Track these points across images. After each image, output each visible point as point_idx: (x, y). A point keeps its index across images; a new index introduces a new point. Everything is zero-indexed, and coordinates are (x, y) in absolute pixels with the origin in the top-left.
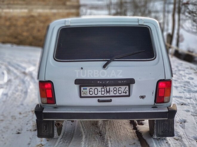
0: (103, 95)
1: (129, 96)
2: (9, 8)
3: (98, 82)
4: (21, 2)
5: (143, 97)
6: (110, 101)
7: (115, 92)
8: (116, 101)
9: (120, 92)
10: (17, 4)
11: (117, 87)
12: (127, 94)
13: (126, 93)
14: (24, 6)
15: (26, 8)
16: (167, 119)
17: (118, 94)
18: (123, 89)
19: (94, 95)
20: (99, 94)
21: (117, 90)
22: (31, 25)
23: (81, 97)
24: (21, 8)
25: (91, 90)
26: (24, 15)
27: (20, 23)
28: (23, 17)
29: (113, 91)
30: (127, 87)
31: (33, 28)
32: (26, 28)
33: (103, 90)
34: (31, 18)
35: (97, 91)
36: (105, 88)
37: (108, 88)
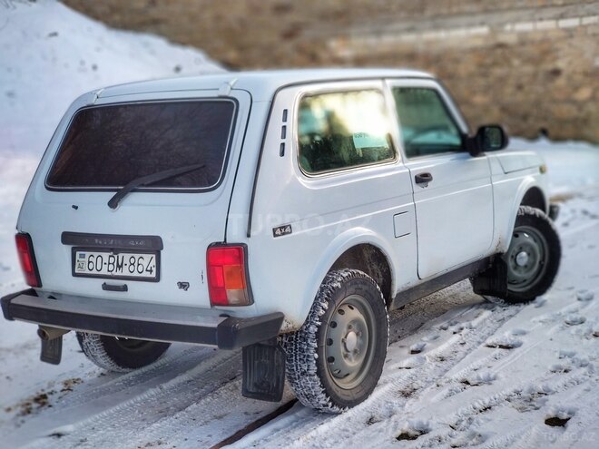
0: (110, 273)
1: (157, 279)
2: (436, 27)
3: (97, 241)
4: (467, 8)
5: (183, 286)
6: (125, 288)
7: (132, 268)
8: (137, 292)
9: (140, 269)
10: (460, 14)
11: (137, 256)
12: (154, 275)
13: (151, 271)
14: (479, 18)
15: (482, 24)
16: (216, 347)
17: (136, 274)
18: (147, 260)
19: (94, 272)
20: (104, 272)
21: (136, 264)
22: (498, 71)
23: (75, 275)
24: (471, 25)
25: (91, 259)
26: (479, 43)
27: (467, 67)
28: (474, 50)
29: (129, 264)
30: (154, 256)
31: (502, 80)
32: (482, 82)
33: (112, 260)
34: (498, 51)
35: (102, 262)
36: (116, 256)
37: (121, 255)
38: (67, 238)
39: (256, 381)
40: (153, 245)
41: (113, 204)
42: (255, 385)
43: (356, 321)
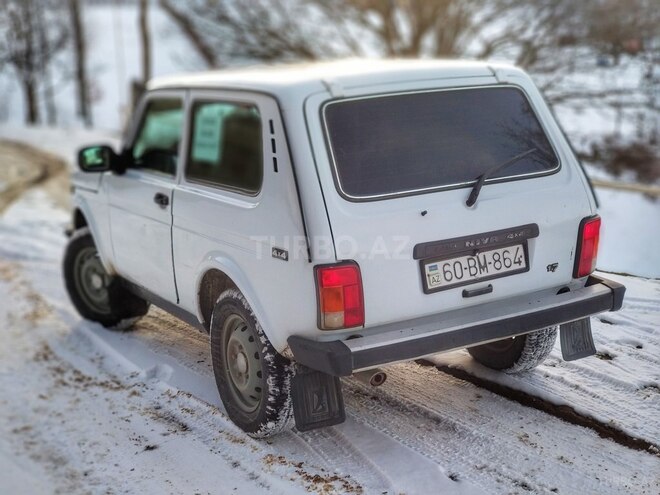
0: (473, 278)
1: (526, 269)
5: (553, 267)
6: (489, 289)
7: (498, 265)
8: (503, 288)
9: (508, 263)
12: (523, 265)
13: (520, 262)
17: (504, 270)
18: (514, 252)
19: (455, 281)
20: (467, 277)
21: (501, 260)
23: (427, 291)
25: (446, 268)
29: (493, 262)
30: (521, 247)
33: (472, 263)
35: (461, 268)
36: (475, 258)
37: (481, 256)
41: (471, 201)
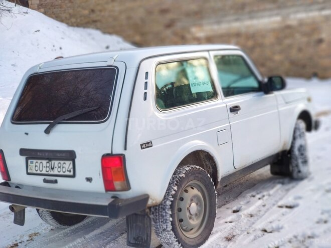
0: (47, 173)
1: (74, 176)
2: (251, 18)
4: (269, 6)
5: (89, 180)
6: (56, 182)
7: (59, 169)
8: (63, 183)
9: (64, 170)
10: (264, 10)
11: (62, 162)
12: (72, 173)
13: (70, 171)
14: (276, 12)
15: (277, 15)
16: (108, 217)
17: (61, 173)
18: (68, 164)
19: (39, 172)
20: (44, 172)
21: (62, 167)
22: (287, 42)
23: (28, 174)
24: (270, 16)
25: (37, 164)
26: (276, 26)
27: (269, 40)
28: (273, 30)
29: (57, 167)
30: (71, 162)
31: (290, 46)
32: (278, 48)
33: (48, 165)
34: (287, 30)
35: (42, 165)
36: (50, 162)
37: (53, 162)
38: (23, 152)
39: (134, 236)
40: (70, 156)
41: (47, 131)
42: (134, 238)
43: (196, 196)
